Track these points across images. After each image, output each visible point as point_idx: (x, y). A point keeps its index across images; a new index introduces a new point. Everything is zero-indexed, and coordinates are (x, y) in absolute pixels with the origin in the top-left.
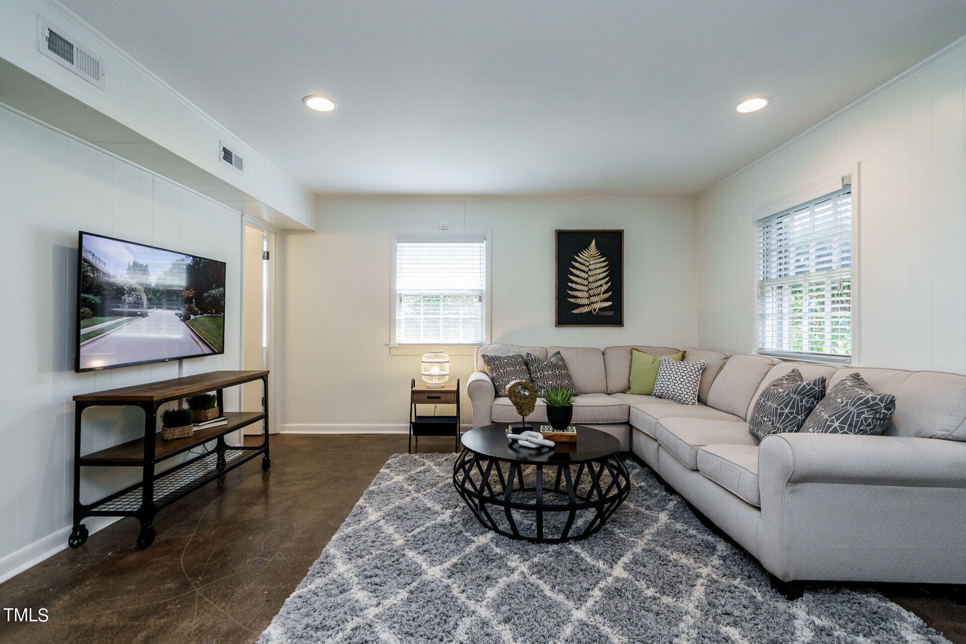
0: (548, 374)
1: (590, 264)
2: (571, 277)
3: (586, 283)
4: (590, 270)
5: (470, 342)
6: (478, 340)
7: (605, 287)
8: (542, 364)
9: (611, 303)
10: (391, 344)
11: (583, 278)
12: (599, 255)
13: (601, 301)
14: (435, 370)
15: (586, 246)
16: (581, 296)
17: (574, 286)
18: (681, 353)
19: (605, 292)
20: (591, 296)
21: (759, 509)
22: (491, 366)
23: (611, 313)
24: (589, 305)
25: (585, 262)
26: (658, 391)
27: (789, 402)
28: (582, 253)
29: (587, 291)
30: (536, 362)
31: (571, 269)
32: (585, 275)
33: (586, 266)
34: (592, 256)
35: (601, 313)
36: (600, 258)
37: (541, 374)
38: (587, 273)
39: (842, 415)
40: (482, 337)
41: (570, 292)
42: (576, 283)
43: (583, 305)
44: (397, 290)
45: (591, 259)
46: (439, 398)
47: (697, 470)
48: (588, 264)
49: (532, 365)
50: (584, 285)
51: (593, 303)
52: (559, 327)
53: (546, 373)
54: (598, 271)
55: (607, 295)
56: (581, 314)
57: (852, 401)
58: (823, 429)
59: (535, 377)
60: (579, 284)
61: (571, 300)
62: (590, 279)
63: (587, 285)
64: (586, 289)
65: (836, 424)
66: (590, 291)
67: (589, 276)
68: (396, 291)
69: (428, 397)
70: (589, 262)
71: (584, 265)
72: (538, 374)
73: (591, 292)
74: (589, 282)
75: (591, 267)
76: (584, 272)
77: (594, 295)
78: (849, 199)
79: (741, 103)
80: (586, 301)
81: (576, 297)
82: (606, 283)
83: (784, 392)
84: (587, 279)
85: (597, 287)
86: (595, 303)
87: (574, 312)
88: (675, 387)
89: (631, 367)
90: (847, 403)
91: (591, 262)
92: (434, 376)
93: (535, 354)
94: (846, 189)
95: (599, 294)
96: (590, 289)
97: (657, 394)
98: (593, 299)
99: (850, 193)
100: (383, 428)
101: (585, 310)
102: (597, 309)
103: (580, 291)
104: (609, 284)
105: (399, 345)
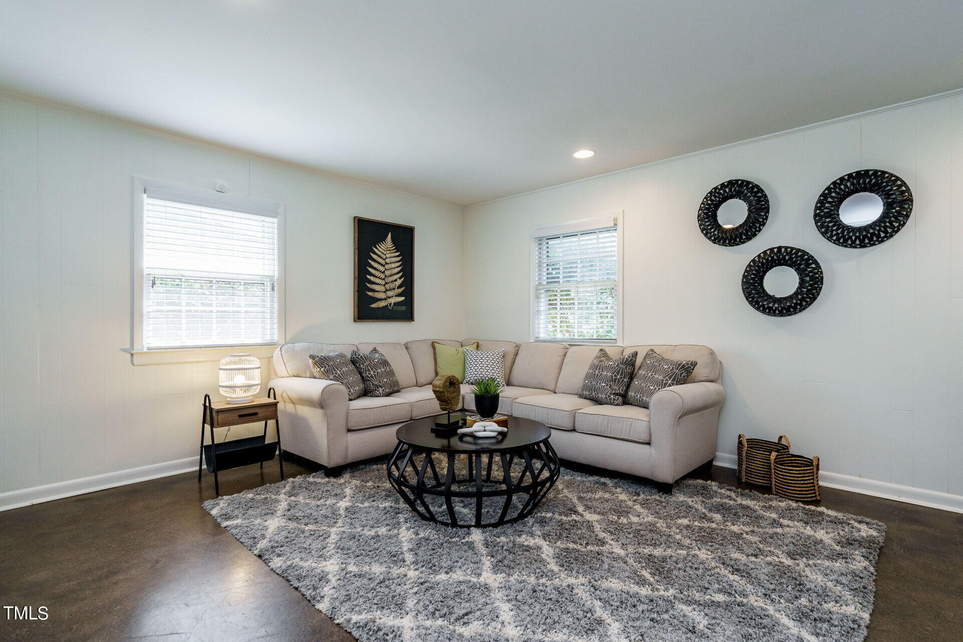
0: (381, 371)
1: (387, 258)
2: (370, 269)
3: (382, 276)
4: (386, 263)
5: (259, 341)
6: (268, 338)
7: (399, 282)
8: (373, 361)
9: (403, 298)
10: (135, 348)
11: (381, 272)
12: (394, 249)
13: (396, 296)
14: (240, 379)
15: (383, 239)
16: (379, 290)
17: (372, 278)
18: (476, 344)
19: (399, 287)
20: (387, 290)
21: (649, 444)
22: (325, 367)
23: (404, 308)
24: (385, 299)
25: (382, 255)
26: (472, 378)
27: (620, 370)
28: (380, 245)
29: (384, 285)
30: (366, 360)
31: (370, 261)
32: (382, 269)
33: (383, 259)
34: (389, 249)
35: (396, 308)
36: (395, 252)
37: (374, 372)
38: (384, 266)
39: (672, 375)
40: (272, 334)
41: (369, 285)
42: (374, 276)
43: (381, 300)
44: (145, 268)
45: (388, 252)
46: (256, 414)
47: (574, 430)
48: (384, 257)
49: (362, 364)
50: (381, 278)
51: (389, 298)
52: (359, 321)
53: (379, 370)
54: (394, 265)
55: (401, 290)
56: (378, 308)
57: (676, 366)
58: (662, 385)
59: (367, 376)
60: (376, 277)
61: (370, 294)
62: (387, 273)
63: (384, 279)
64: (383, 282)
65: (670, 382)
66: (386, 286)
67: (386, 269)
68: (142, 270)
69: (240, 416)
70: (385, 255)
71: (381, 258)
72: (372, 373)
73: (388, 286)
74: (386, 276)
75: (388, 261)
76: (382, 265)
77: (390, 290)
78: (615, 234)
79: (576, 151)
80: (382, 296)
81: (374, 291)
82: (400, 278)
83: (615, 364)
84: (384, 272)
85: (393, 281)
86: (391, 297)
87: (373, 306)
88: (488, 373)
89: (435, 359)
90: (673, 368)
91: (387, 256)
92: (237, 387)
93: (365, 351)
94: (614, 227)
95: (394, 289)
96: (386, 283)
97: (471, 381)
98: (389, 294)
99: (616, 230)
100: (119, 478)
101: (382, 304)
102: (393, 304)
103: (378, 284)
104: (403, 279)
105: (149, 349)
